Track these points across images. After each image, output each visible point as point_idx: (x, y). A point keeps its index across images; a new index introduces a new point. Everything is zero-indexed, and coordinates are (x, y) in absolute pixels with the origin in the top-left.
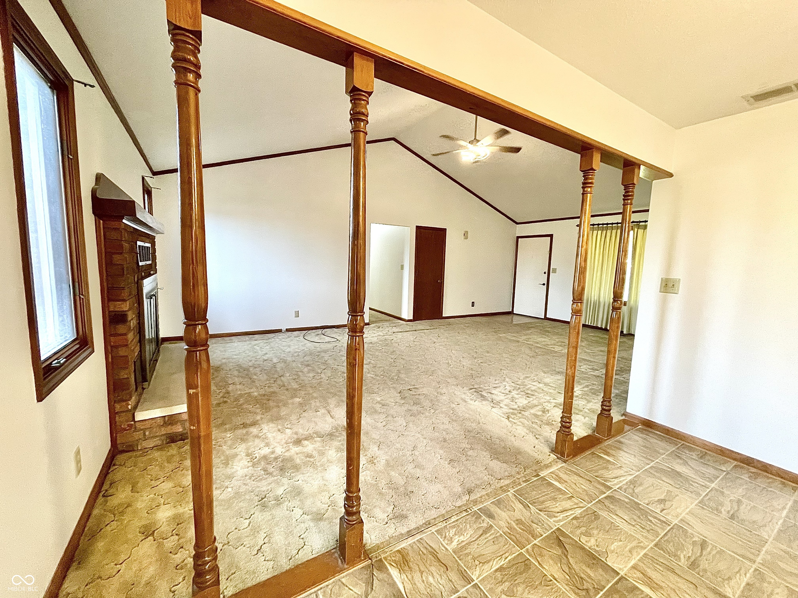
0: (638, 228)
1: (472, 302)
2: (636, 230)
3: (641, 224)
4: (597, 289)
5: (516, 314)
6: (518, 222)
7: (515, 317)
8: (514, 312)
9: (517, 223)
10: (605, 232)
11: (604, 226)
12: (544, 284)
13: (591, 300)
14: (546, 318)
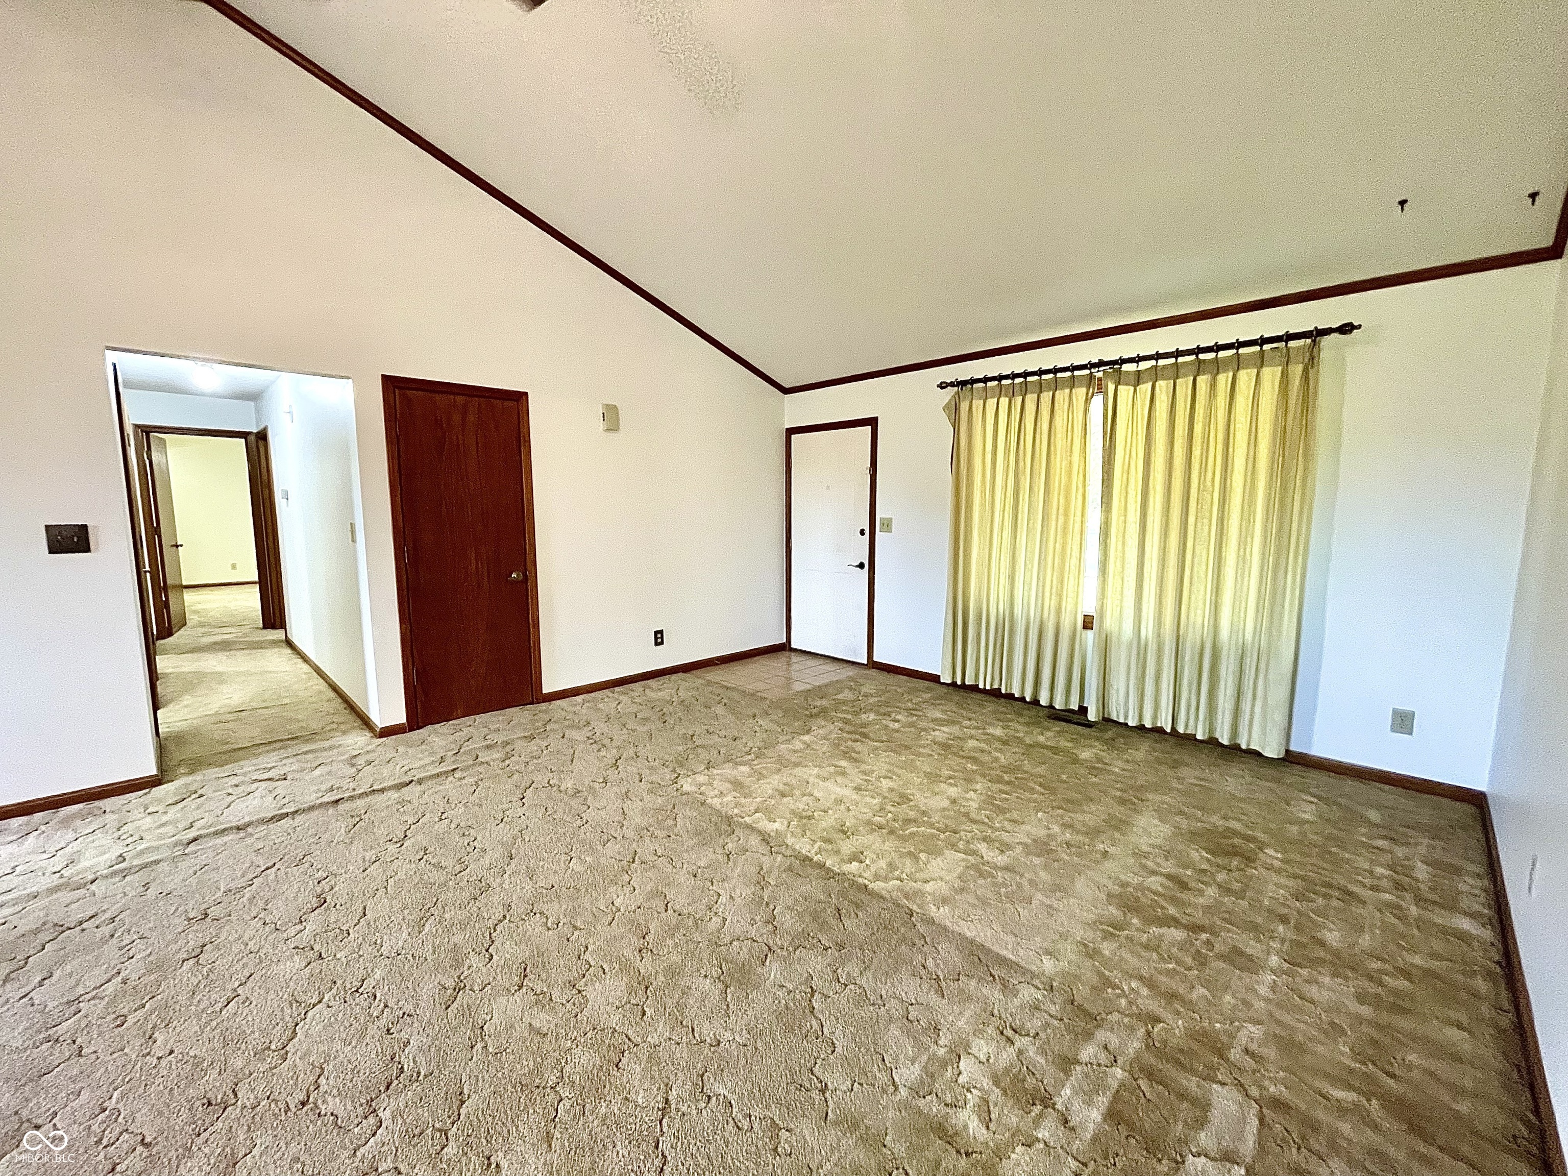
0: (1118, 383)
1: (656, 633)
2: (1111, 387)
3: (1126, 367)
4: (1004, 581)
5: (796, 650)
6: (787, 385)
7: (795, 658)
8: (793, 646)
9: (786, 391)
10: (1019, 399)
11: (1017, 381)
12: (861, 566)
13: (988, 611)
14: (873, 664)
